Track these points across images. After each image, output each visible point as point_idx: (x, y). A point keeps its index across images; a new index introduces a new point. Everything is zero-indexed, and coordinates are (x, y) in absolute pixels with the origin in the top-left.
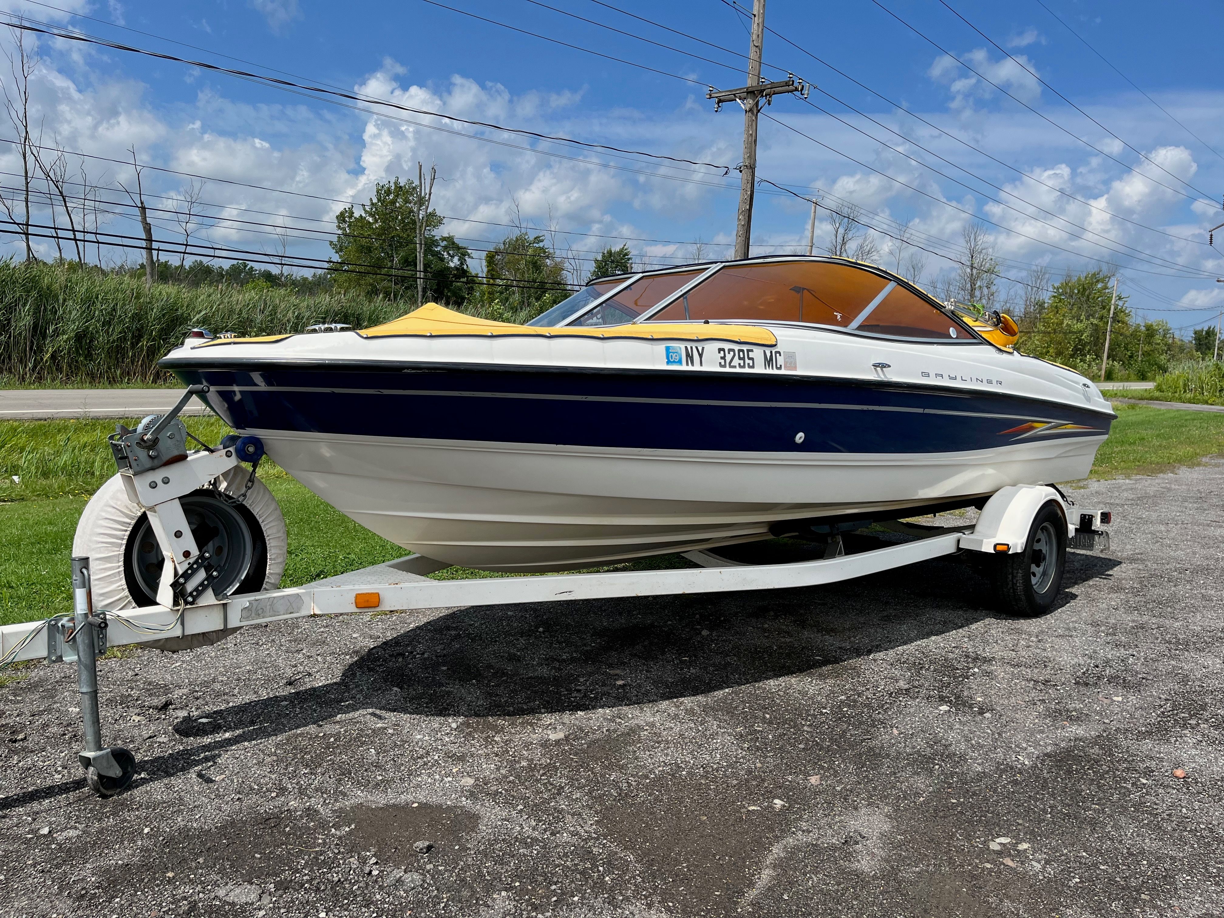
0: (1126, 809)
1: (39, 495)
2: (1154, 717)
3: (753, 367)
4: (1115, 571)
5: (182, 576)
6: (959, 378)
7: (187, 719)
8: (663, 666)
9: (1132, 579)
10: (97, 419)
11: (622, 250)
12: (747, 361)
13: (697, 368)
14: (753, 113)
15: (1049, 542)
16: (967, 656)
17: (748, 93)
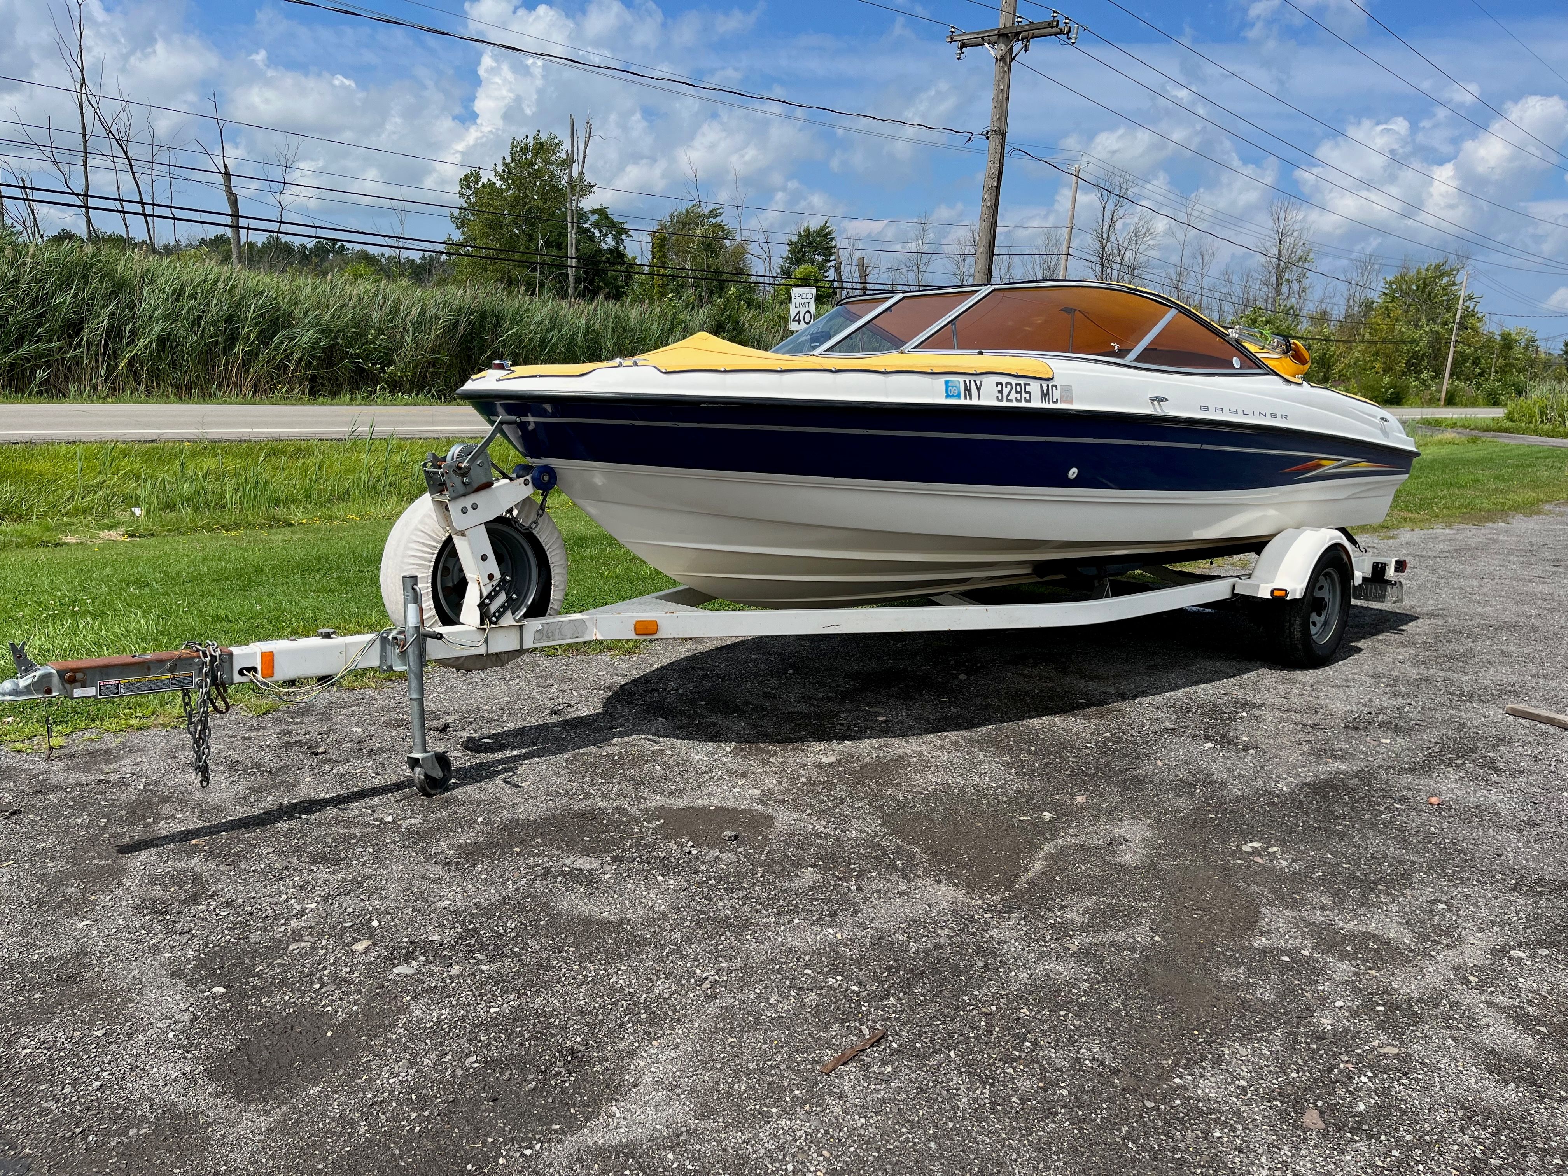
0: (1376, 825)
1: (169, 531)
2: (1420, 757)
3: (1029, 401)
4: (1410, 627)
5: (487, 597)
6: (1240, 412)
7: (470, 739)
8: (923, 705)
9: (1426, 635)
10: (214, 442)
11: (823, 228)
12: (1024, 395)
13: (975, 402)
14: (1005, 63)
15: (1333, 590)
16: (1236, 702)
17: (999, 35)
